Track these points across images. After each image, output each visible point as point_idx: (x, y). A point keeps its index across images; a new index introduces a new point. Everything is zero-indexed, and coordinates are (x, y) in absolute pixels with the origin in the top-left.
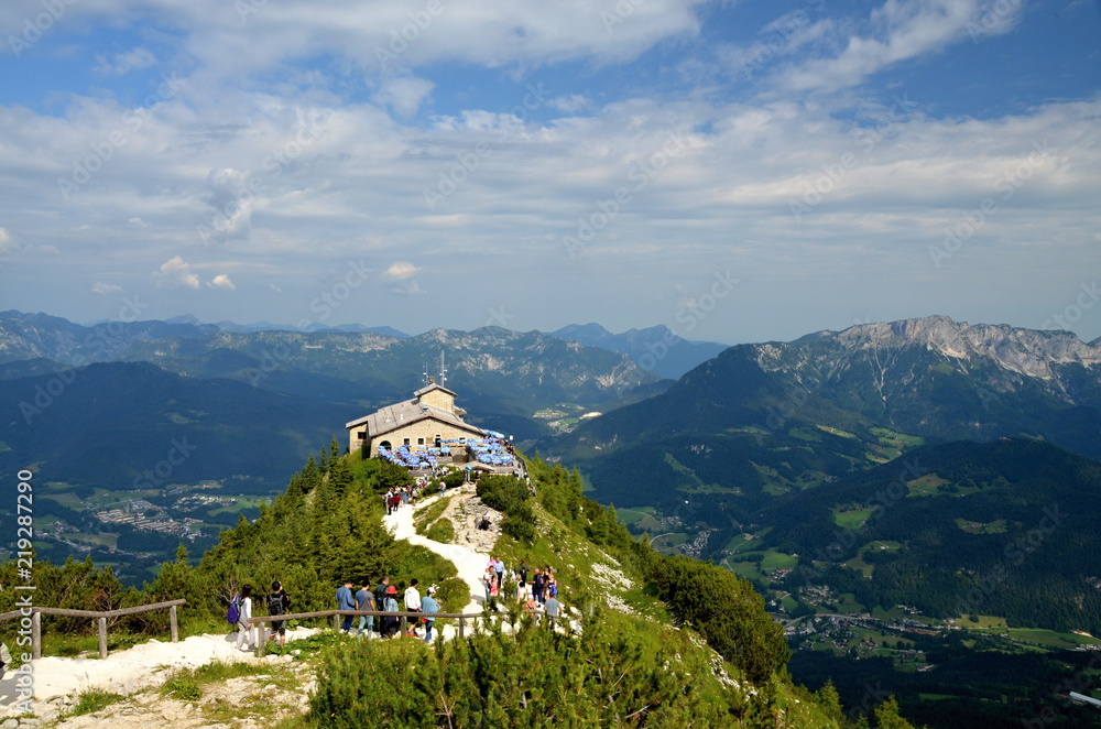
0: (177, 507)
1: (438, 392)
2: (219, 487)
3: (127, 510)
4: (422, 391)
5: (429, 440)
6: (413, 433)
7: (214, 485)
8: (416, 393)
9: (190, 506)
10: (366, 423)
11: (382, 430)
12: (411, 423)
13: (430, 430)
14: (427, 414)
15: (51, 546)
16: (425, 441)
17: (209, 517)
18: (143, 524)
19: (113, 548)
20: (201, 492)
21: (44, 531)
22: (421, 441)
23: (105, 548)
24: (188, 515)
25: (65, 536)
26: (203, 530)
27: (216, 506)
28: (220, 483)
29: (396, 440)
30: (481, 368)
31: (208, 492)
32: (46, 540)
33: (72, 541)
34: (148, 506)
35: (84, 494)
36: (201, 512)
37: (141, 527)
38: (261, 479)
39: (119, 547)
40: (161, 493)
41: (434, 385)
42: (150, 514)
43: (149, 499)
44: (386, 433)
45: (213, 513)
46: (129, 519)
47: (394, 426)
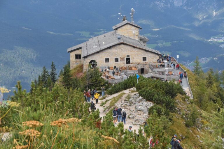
1: (128, 26)
4: (118, 25)
5: (122, 59)
6: (111, 54)
8: (114, 28)
10: (81, 48)
11: (90, 52)
12: (110, 48)
13: (123, 52)
14: (120, 41)
16: (119, 60)
22: (117, 60)
29: (100, 60)
30: (169, 6)
41: (126, 22)
44: (93, 54)
47: (98, 49)
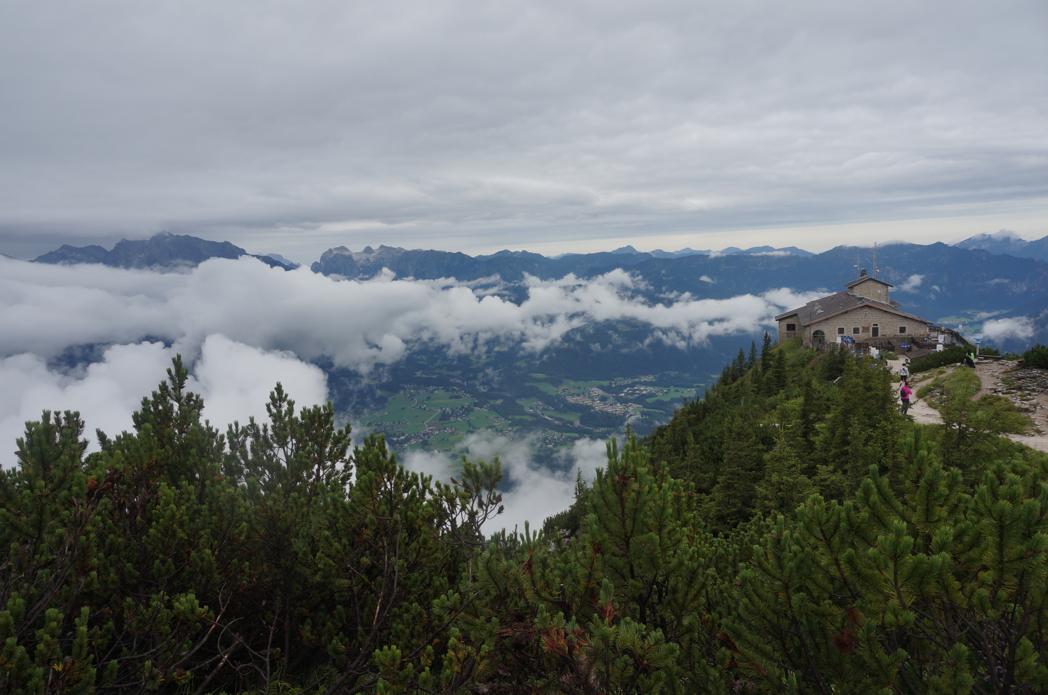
0: (623, 395)
1: (871, 283)
2: (654, 380)
3: (587, 395)
5: (866, 329)
6: (848, 323)
7: (650, 378)
9: (632, 394)
13: (867, 319)
14: (864, 303)
15: (534, 419)
16: (861, 330)
17: (647, 403)
18: (598, 406)
19: (577, 423)
20: (641, 383)
21: (531, 408)
22: (856, 331)
23: (572, 423)
24: (631, 401)
25: (544, 412)
26: (643, 413)
27: (651, 395)
28: (655, 377)
31: (646, 384)
32: (532, 415)
33: (549, 416)
34: (600, 392)
35: (556, 383)
36: (641, 400)
37: (597, 408)
38: (687, 375)
39: (581, 422)
40: (611, 384)
41: (866, 277)
42: (603, 399)
43: (601, 387)
45: (650, 400)
46: (588, 402)
